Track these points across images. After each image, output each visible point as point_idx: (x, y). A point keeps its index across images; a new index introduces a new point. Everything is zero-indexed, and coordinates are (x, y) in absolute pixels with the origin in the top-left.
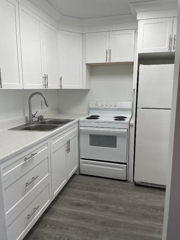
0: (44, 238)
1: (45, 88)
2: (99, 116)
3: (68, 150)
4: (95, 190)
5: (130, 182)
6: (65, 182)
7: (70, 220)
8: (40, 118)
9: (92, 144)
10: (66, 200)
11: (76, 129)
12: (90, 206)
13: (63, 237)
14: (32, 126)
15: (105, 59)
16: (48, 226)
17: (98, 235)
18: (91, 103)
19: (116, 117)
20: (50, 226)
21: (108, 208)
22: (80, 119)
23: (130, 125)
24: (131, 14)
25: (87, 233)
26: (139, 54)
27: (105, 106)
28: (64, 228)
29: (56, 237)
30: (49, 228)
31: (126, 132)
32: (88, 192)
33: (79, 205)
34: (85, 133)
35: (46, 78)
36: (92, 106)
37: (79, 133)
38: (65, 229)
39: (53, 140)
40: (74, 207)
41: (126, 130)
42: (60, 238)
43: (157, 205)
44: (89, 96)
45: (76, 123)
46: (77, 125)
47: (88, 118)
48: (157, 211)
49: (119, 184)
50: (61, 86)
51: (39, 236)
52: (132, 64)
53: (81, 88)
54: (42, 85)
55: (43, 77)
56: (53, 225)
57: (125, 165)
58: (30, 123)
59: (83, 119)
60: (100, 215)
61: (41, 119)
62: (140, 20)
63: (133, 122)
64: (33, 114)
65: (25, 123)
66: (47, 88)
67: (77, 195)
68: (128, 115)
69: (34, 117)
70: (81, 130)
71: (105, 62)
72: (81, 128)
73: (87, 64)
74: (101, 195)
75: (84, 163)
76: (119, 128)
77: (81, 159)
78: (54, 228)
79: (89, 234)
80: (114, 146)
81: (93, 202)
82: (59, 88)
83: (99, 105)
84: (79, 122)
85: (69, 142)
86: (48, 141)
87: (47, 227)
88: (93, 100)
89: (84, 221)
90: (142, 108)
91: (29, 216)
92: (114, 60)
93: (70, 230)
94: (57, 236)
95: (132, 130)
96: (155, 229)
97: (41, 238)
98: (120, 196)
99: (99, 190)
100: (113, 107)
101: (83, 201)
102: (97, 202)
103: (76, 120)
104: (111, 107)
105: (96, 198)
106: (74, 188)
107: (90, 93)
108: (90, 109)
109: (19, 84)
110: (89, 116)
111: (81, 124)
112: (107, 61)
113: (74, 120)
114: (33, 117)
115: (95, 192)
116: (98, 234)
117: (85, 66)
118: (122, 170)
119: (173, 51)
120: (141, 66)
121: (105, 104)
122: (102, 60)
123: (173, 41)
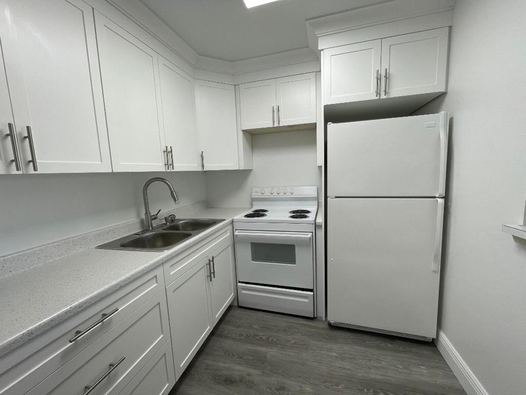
1: (168, 169)
2: (266, 211)
3: (211, 275)
4: (260, 341)
5: (320, 320)
6: (208, 330)
8: (171, 219)
9: (255, 257)
10: (207, 368)
11: (228, 234)
12: (250, 385)
15: (271, 121)
18: (254, 190)
19: (294, 212)
21: (284, 388)
22: (236, 218)
23: (316, 226)
24: (308, 47)
26: (325, 106)
27: (275, 194)
31: (310, 239)
32: (249, 347)
33: (229, 381)
34: (244, 240)
35: (168, 152)
36: (255, 195)
37: (235, 241)
39: (171, 266)
41: (310, 235)
43: (373, 376)
44: (251, 179)
45: (229, 225)
46: (230, 227)
47: (247, 216)
50: (203, 166)
52: (312, 127)
53: (236, 168)
55: (164, 152)
57: (312, 293)
58: (147, 231)
59: (240, 216)
62: (323, 50)
63: (320, 220)
64: (154, 213)
66: (171, 170)
67: (228, 354)
68: (312, 207)
69: (156, 218)
70: (237, 235)
71: (271, 126)
72: (236, 233)
73: (246, 132)
74: (272, 353)
75: (244, 289)
76: (300, 232)
77: (239, 282)
80: (293, 261)
81: (256, 374)
82: (200, 169)
83: (267, 194)
84: (233, 222)
85: (211, 262)
88: (257, 186)
90: (336, 197)
92: (286, 121)
95: (321, 234)
98: (304, 356)
99: (269, 343)
100: (288, 195)
101: (238, 369)
102: (263, 372)
103: (228, 220)
104: (284, 196)
105: (259, 361)
106: (226, 337)
107: (252, 175)
108: (253, 200)
109: (100, 163)
110: (250, 212)
111: (236, 226)
112: (274, 124)
113: (225, 220)
114: (152, 219)
115: (261, 345)
117: (241, 134)
118: (306, 300)
119: (383, 96)
120: (331, 126)
121: (275, 191)
122: (264, 122)
123: (383, 79)
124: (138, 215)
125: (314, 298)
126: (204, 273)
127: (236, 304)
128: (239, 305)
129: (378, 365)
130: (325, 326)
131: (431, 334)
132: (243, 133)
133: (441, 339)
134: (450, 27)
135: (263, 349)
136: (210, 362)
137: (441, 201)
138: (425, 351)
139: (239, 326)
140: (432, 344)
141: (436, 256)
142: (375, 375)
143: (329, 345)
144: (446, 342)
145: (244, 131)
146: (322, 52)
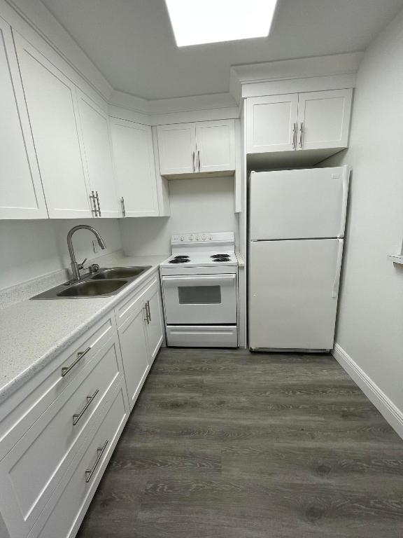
0: (124, 497)
1: (96, 216)
2: (187, 257)
3: (148, 318)
4: (194, 372)
5: (243, 349)
6: (148, 368)
7: (167, 441)
8: (94, 269)
9: (182, 301)
10: (153, 399)
11: (156, 280)
12: (195, 405)
13: (160, 485)
15: (192, 168)
16: (129, 465)
17: (219, 465)
18: (173, 238)
19: (214, 256)
20: (133, 463)
21: (222, 403)
22: (162, 264)
23: (240, 268)
24: (229, 92)
25: (200, 465)
26: (248, 155)
27: (194, 240)
28: (158, 462)
29: (146, 490)
30: (131, 469)
31: (234, 279)
32: (187, 377)
33: (175, 406)
34: (171, 285)
35: (94, 197)
36: (174, 242)
37: (161, 287)
38: (162, 464)
39: (120, 310)
40: (169, 411)
41: (234, 276)
42: (155, 488)
43: (290, 382)
44: (169, 227)
45: (156, 271)
46: (157, 273)
47: (171, 262)
48: (294, 393)
49: (228, 354)
50: (124, 212)
51: (113, 495)
53: (157, 215)
54: (89, 210)
55: (90, 197)
56: (138, 460)
57: (236, 326)
58: (76, 280)
59: (165, 263)
60: (214, 420)
61: (96, 271)
62: (246, 98)
63: (243, 262)
64: (80, 262)
65: (66, 281)
66: (99, 217)
67: (169, 386)
68: (229, 252)
69: (82, 268)
71: (192, 172)
72: (163, 279)
73: (164, 177)
74: (207, 379)
75: (173, 330)
76: (220, 273)
77: (168, 325)
78: (140, 467)
79: (204, 466)
80: (218, 300)
81: (197, 396)
82: (121, 216)
83: (187, 241)
84: (159, 268)
85: (147, 305)
86: (111, 315)
87: (125, 467)
88: (176, 233)
89: (190, 438)
90: (258, 241)
91: (89, 473)
92: (205, 168)
93: (169, 463)
94: (149, 486)
95: (243, 274)
96: (303, 430)
97: (118, 500)
98: (235, 377)
99: (203, 372)
100: (207, 241)
101: (181, 396)
102: (204, 394)
103: (155, 267)
104: (204, 242)
105: (199, 387)
106: (162, 373)
107: (170, 221)
108: (172, 247)
109: (36, 208)
110: (172, 258)
111: (163, 272)
112: (194, 171)
113: (151, 267)
114: (80, 269)
115: (198, 375)
116: (220, 463)
117: (160, 180)
118: (231, 333)
119: (299, 149)
120: (254, 174)
121: (194, 237)
122: (186, 168)
123: (299, 132)
124: (63, 266)
125: (238, 330)
126: (142, 316)
127: (165, 346)
128: (167, 347)
129: (292, 374)
130: (248, 352)
131: (329, 347)
132: (163, 180)
133: (336, 349)
134: (354, 89)
135: (199, 377)
136: (154, 395)
137: (341, 241)
138: (325, 359)
139: (172, 363)
140: (328, 354)
141: (335, 286)
142: (291, 381)
143: (254, 366)
144: (340, 351)
146: (245, 100)
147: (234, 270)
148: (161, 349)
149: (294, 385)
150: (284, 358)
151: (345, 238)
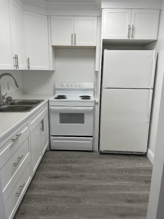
0: (32, 212)
2: (65, 96)
3: (43, 129)
4: (67, 162)
5: (96, 152)
6: (40, 158)
7: (53, 192)
8: (9, 99)
9: (62, 121)
10: (43, 174)
11: (47, 108)
12: (67, 177)
13: (50, 208)
14: (4, 108)
15: (70, 42)
16: (33, 201)
18: (56, 84)
19: (82, 97)
20: (35, 200)
21: (83, 176)
22: (50, 99)
23: (96, 103)
24: (94, 2)
25: (70, 200)
26: (103, 40)
27: (70, 86)
28: (48, 199)
29: (43, 209)
30: (34, 202)
31: (92, 110)
32: (63, 165)
33: (56, 177)
34: (55, 112)
35: (16, 58)
36: (57, 87)
37: (49, 112)
38: (50, 200)
39: (31, 120)
40: (53, 180)
41: (92, 108)
42: (47, 208)
43: (121, 168)
44: (54, 77)
45: (46, 104)
47: (56, 98)
48: (122, 172)
49: (87, 154)
50: (29, 67)
51: (26, 211)
52: (94, 48)
53: (48, 69)
54: (13, 65)
55: (14, 58)
56: (37, 199)
57: (92, 138)
58: (1, 105)
59: (52, 99)
60: (77, 183)
62: (104, 8)
63: (98, 100)
64: (3, 94)
66: (17, 69)
67: (52, 168)
70: (51, 109)
71: (70, 45)
72: (51, 107)
74: (74, 166)
75: (55, 139)
77: (52, 136)
78: (38, 201)
79: (72, 200)
80: (83, 122)
81: (69, 173)
82: (27, 69)
83: (65, 86)
84: (48, 101)
85: (42, 122)
87: (31, 201)
89: (65, 190)
90: (107, 88)
91: (18, 194)
92: (79, 43)
93: (54, 200)
94: (44, 208)
95: (98, 108)
96: (124, 187)
97: (29, 213)
98: (90, 165)
99: (71, 162)
100: (78, 87)
101: (59, 173)
102: (72, 173)
103: (46, 101)
104: (75, 88)
105: (70, 169)
106: (48, 163)
107: (55, 74)
108: (55, 90)
110: (56, 96)
111: (50, 104)
112: (72, 45)
113: (44, 100)
114: (3, 98)
115: (69, 164)
116: (81, 199)
118: (89, 142)
119: (131, 39)
120: (106, 51)
121: (70, 84)
122: (67, 42)
123: (131, 29)
125: (93, 140)
126: (40, 127)
128: (50, 149)
129: (123, 164)
130: (99, 153)
131: (144, 151)
132: (52, 47)
133: (149, 152)
134: (160, 10)
137: (152, 91)
138: (142, 158)
139: (54, 158)
140: (144, 155)
141: (148, 115)
143: (101, 160)
144: (151, 154)
145: (53, 46)
147: (93, 104)
148: (46, 151)
149: (123, 169)
150: (118, 157)
151: (154, 89)
